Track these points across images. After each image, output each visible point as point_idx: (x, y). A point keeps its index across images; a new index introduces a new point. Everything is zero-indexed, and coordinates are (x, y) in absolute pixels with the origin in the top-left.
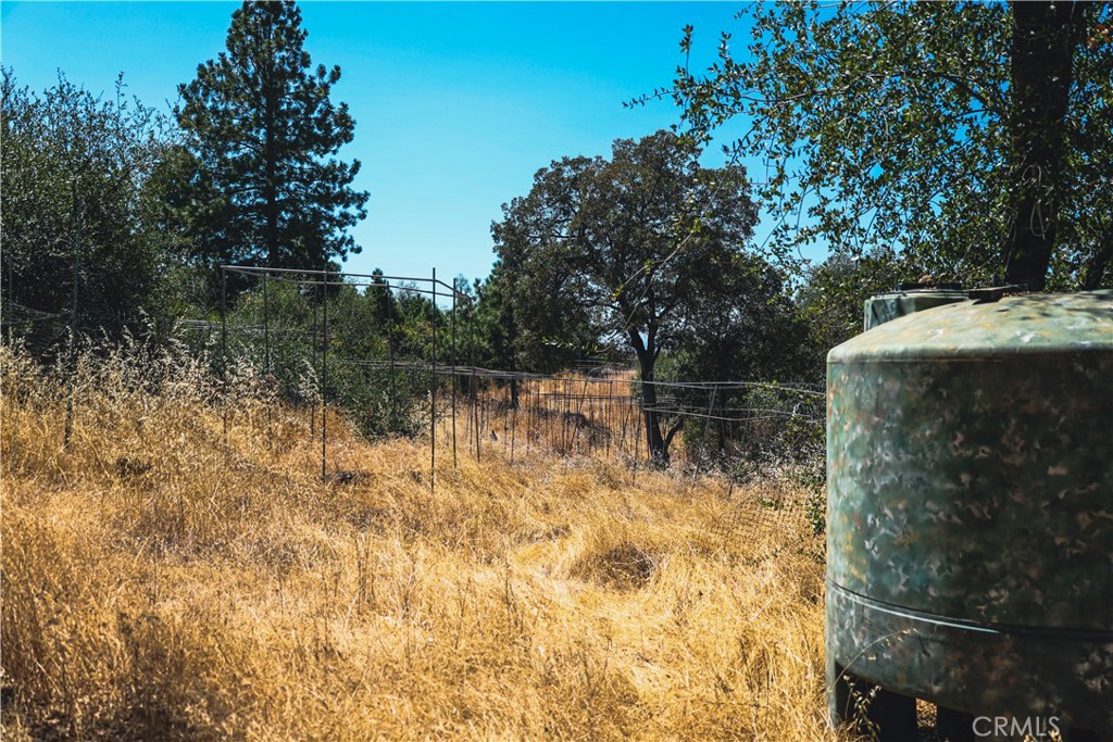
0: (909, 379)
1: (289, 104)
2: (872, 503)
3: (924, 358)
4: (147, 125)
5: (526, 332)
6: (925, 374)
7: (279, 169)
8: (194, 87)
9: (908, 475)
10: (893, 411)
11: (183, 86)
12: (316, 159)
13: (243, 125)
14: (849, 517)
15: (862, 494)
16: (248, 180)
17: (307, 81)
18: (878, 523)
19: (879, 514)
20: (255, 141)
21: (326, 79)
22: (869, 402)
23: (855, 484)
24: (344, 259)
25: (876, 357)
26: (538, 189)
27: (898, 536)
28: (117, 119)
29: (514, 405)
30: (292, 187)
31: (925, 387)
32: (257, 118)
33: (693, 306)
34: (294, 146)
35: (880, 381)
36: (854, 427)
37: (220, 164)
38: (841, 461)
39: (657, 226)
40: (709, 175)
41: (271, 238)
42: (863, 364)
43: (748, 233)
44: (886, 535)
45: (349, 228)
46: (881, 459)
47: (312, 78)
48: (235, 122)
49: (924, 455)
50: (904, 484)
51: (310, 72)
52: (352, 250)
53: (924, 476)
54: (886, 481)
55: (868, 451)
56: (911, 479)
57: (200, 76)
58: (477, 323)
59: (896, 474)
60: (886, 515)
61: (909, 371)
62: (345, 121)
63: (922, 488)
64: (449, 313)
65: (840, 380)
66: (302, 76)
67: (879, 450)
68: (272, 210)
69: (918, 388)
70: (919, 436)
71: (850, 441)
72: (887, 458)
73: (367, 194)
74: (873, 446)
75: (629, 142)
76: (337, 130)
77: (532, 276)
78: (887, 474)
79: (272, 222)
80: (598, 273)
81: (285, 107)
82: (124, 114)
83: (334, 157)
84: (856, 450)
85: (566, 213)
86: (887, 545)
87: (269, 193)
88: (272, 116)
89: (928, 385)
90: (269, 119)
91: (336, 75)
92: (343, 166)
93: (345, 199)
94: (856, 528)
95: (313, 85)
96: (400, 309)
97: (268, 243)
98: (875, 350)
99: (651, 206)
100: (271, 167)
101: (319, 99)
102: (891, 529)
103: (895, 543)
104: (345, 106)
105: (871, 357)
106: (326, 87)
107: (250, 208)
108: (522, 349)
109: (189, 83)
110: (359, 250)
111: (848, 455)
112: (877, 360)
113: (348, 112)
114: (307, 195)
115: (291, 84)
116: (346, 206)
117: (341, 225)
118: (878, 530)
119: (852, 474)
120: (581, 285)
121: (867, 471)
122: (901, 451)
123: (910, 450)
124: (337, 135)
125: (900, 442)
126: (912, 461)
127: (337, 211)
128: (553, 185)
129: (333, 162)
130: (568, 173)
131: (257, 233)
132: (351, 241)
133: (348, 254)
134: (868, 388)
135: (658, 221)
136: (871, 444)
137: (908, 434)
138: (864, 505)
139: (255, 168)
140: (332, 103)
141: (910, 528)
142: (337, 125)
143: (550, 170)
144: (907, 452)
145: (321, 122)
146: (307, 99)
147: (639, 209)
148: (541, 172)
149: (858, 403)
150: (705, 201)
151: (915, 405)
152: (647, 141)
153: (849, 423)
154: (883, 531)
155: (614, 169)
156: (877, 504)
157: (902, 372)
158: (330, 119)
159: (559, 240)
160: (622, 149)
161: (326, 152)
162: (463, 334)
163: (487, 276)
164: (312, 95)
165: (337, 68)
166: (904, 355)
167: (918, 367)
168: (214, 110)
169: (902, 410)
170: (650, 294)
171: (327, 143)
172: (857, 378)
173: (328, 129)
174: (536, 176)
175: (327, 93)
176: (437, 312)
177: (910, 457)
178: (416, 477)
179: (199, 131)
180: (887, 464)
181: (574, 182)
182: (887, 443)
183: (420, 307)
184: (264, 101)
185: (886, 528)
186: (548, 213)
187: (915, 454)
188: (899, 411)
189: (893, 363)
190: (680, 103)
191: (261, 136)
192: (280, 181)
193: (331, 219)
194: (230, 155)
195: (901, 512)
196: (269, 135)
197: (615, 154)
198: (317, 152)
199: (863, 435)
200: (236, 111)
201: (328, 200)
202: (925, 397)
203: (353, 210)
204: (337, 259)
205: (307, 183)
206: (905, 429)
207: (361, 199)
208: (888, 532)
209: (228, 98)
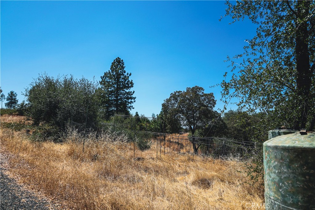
0: (291, 153)
1: (121, 80)
2: (281, 180)
3: (294, 148)
4: (98, 86)
5: (169, 126)
6: (295, 152)
7: (119, 92)
8: (103, 77)
9: (291, 175)
10: (286, 160)
11: (101, 77)
12: (126, 90)
13: (112, 84)
14: (274, 183)
15: (278, 178)
16: (113, 95)
17: (125, 76)
18: (283, 185)
19: (283, 183)
20: (114, 87)
21: (128, 75)
22: (279, 157)
23: (276, 176)
24: (131, 110)
25: (281, 147)
26: (171, 97)
27: (289, 189)
28: (93, 85)
29: (164, 140)
30: (121, 96)
31: (295, 155)
32: (115, 83)
33: (202, 120)
34: (122, 88)
35: (282, 152)
36: (275, 162)
37: (107, 91)
38: (271, 169)
39: (195, 105)
40: (206, 95)
41: (117, 106)
42: (277, 148)
43: (214, 106)
44: (285, 188)
45: (132, 104)
46: (283, 171)
47: (126, 75)
48: (111, 83)
49: (296, 171)
50: (290, 177)
51: (125, 74)
52: (132, 108)
53: (296, 176)
54: (285, 176)
55: (279, 168)
56: (292, 176)
57: (105, 75)
58: (157, 123)
59: (288, 174)
60: (285, 184)
61: (290, 151)
62: (132, 83)
63: (295, 179)
64: (151, 121)
65: (270, 151)
66: (124, 75)
67: (283, 168)
68: (117, 100)
69: (293, 155)
70: (294, 166)
71: (273, 165)
72: (285, 171)
73: (136, 97)
74: (281, 167)
75: (189, 88)
76: (130, 85)
77: (170, 114)
78: (285, 174)
79: (117, 103)
80: (183, 114)
81: (120, 81)
82: (94, 84)
83: (129, 90)
84: (276, 168)
85: (177, 102)
86: (286, 191)
87: (117, 97)
88: (118, 82)
89: (296, 154)
90: (117, 83)
91: (130, 75)
92: (131, 92)
93: (131, 98)
94: (276, 186)
95: (126, 76)
96: (141, 120)
97: (116, 107)
98: (280, 145)
99: (194, 101)
100: (117, 92)
101: (127, 79)
102: (287, 187)
103: (288, 191)
104: (132, 81)
105: (279, 146)
106: (128, 77)
107: (113, 100)
108: (168, 129)
109: (102, 76)
110: (134, 108)
111: (273, 168)
112: (281, 148)
113: (133, 82)
114: (124, 98)
115: (122, 76)
116: (132, 100)
117: (130, 103)
118: (283, 187)
119: (275, 173)
120: (180, 116)
121: (279, 173)
122: (289, 169)
123: (292, 169)
124: (130, 86)
125: (289, 167)
126: (292, 172)
127: (130, 101)
128: (174, 96)
129: (129, 91)
130: (177, 94)
131: (114, 105)
132: (132, 106)
133: (132, 109)
134: (279, 154)
135: (195, 104)
136: (280, 166)
137: (291, 165)
138: (278, 181)
139: (114, 92)
140: (129, 80)
141: (293, 188)
142: (130, 84)
143: (174, 93)
144: (291, 170)
145: (127, 84)
146: (125, 79)
147: (191, 101)
148: (172, 94)
149: (276, 157)
150: (205, 100)
151: (292, 159)
152: (193, 88)
153: (273, 161)
154: (285, 187)
155: (186, 94)
156: (283, 181)
157: (288, 151)
158: (129, 83)
159: (175, 107)
160: (188, 89)
161: (128, 89)
162: (154, 125)
163: (159, 114)
164: (126, 78)
165: (131, 73)
166: (289, 147)
167: (293, 150)
168: (107, 81)
169: (289, 160)
170: (194, 118)
171: (128, 87)
172: (275, 151)
173: (129, 85)
174: (171, 95)
175: (128, 78)
176: (149, 121)
177: (292, 171)
178: (153, 159)
179: (104, 85)
180: (285, 172)
181: (178, 96)
182: (285, 167)
183: (145, 119)
184: (116, 79)
185: (286, 187)
186: (173, 102)
187: (293, 170)
188: (288, 160)
189: (286, 149)
190: (223, 87)
191: (116, 86)
192: (119, 95)
193: (128, 102)
194: (109, 90)
195: (290, 184)
196: (117, 86)
197: (187, 90)
198: (126, 89)
199: (278, 164)
200: (111, 81)
201: (128, 98)
202: (295, 157)
203: (133, 100)
204: (129, 110)
205: (124, 95)
206: (290, 164)
207: (135, 98)
208: (286, 188)
209: (110, 79)
